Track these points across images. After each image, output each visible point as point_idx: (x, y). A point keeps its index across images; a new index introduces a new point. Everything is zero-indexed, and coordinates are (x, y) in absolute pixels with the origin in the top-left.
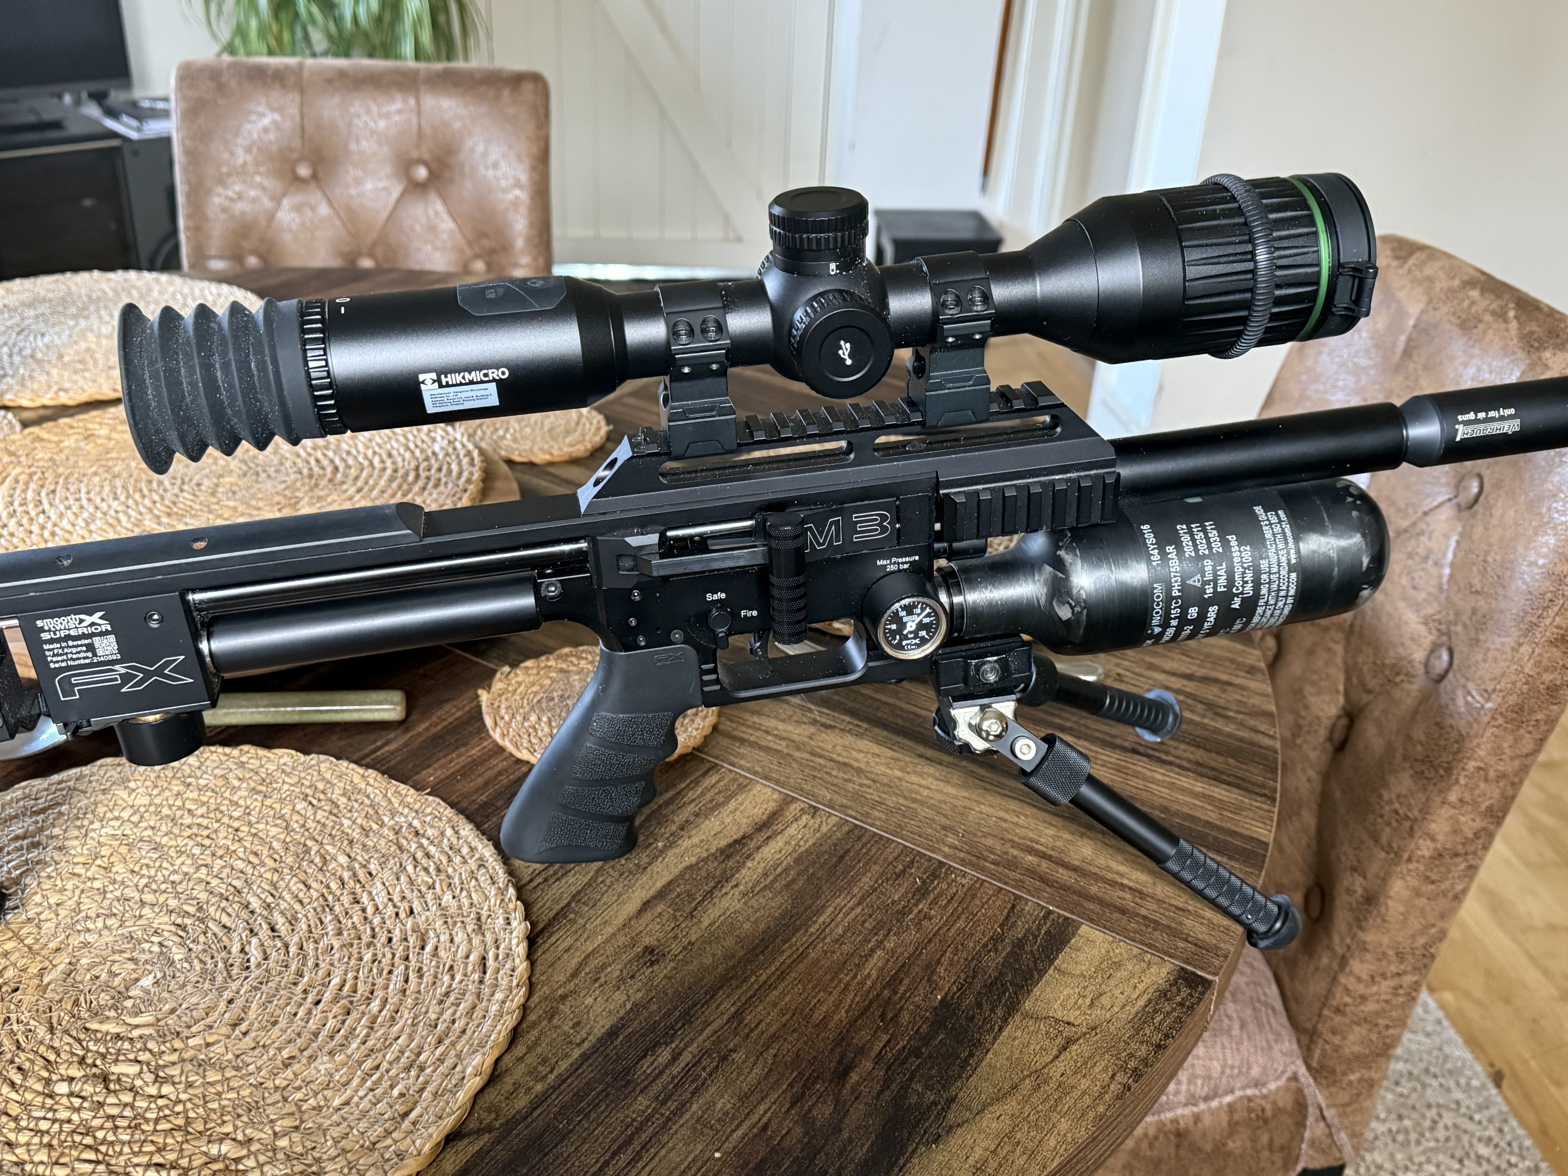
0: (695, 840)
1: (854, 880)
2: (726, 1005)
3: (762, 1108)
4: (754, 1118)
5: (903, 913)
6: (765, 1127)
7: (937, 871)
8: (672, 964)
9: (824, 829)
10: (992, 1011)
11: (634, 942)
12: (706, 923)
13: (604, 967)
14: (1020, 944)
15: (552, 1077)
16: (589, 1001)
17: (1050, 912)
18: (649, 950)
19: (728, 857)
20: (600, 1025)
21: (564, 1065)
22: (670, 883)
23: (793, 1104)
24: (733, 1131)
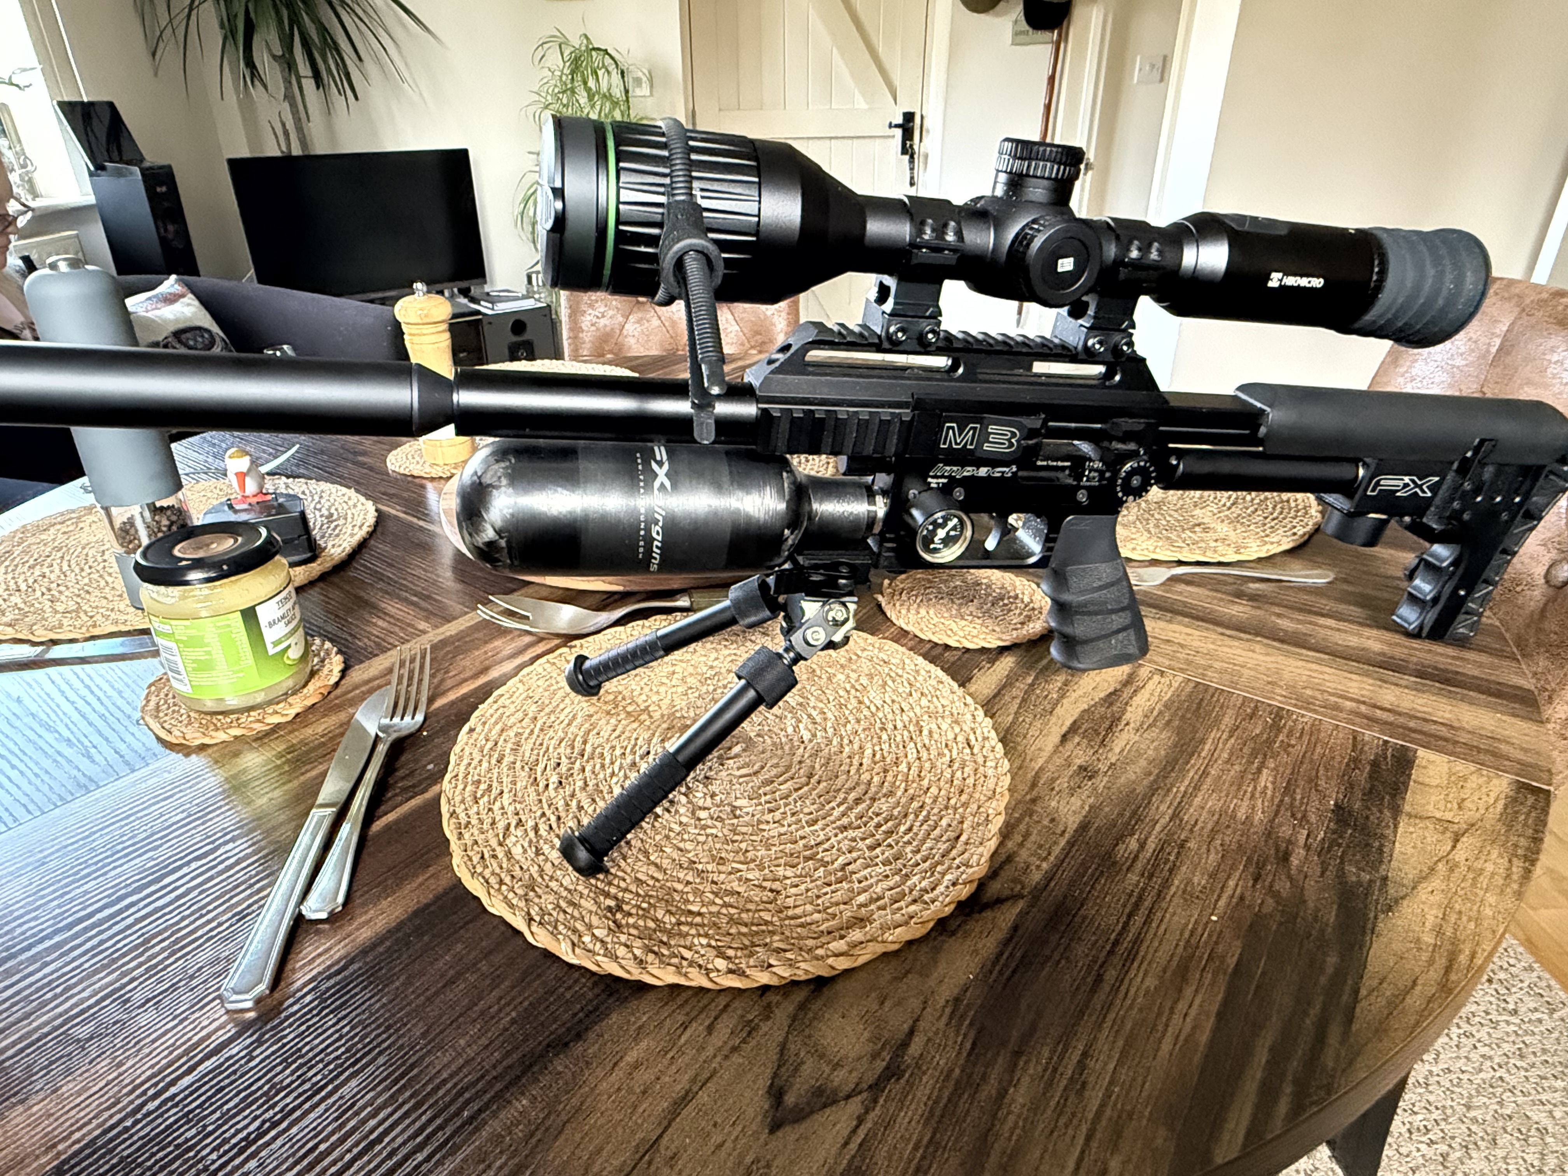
0: (1080, 692)
1: (1217, 721)
2: (1163, 808)
3: (1232, 883)
4: (1229, 891)
5: (1270, 742)
6: (1242, 898)
7: (1279, 714)
8: (1106, 779)
9: (1175, 685)
10: (1381, 812)
11: (1069, 764)
12: (1117, 750)
13: (1053, 780)
14: (1375, 764)
15: (1052, 858)
16: (1053, 804)
17: (1386, 742)
18: (1082, 768)
19: (1111, 704)
20: (1072, 822)
21: (1056, 850)
22: (1075, 722)
23: (1256, 880)
24: (1217, 901)
